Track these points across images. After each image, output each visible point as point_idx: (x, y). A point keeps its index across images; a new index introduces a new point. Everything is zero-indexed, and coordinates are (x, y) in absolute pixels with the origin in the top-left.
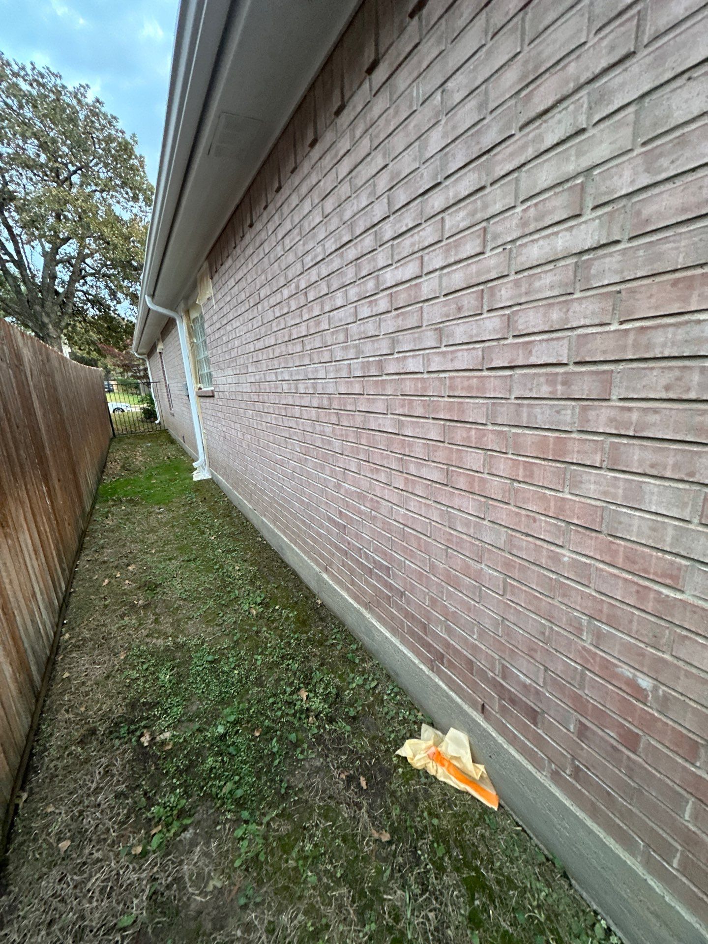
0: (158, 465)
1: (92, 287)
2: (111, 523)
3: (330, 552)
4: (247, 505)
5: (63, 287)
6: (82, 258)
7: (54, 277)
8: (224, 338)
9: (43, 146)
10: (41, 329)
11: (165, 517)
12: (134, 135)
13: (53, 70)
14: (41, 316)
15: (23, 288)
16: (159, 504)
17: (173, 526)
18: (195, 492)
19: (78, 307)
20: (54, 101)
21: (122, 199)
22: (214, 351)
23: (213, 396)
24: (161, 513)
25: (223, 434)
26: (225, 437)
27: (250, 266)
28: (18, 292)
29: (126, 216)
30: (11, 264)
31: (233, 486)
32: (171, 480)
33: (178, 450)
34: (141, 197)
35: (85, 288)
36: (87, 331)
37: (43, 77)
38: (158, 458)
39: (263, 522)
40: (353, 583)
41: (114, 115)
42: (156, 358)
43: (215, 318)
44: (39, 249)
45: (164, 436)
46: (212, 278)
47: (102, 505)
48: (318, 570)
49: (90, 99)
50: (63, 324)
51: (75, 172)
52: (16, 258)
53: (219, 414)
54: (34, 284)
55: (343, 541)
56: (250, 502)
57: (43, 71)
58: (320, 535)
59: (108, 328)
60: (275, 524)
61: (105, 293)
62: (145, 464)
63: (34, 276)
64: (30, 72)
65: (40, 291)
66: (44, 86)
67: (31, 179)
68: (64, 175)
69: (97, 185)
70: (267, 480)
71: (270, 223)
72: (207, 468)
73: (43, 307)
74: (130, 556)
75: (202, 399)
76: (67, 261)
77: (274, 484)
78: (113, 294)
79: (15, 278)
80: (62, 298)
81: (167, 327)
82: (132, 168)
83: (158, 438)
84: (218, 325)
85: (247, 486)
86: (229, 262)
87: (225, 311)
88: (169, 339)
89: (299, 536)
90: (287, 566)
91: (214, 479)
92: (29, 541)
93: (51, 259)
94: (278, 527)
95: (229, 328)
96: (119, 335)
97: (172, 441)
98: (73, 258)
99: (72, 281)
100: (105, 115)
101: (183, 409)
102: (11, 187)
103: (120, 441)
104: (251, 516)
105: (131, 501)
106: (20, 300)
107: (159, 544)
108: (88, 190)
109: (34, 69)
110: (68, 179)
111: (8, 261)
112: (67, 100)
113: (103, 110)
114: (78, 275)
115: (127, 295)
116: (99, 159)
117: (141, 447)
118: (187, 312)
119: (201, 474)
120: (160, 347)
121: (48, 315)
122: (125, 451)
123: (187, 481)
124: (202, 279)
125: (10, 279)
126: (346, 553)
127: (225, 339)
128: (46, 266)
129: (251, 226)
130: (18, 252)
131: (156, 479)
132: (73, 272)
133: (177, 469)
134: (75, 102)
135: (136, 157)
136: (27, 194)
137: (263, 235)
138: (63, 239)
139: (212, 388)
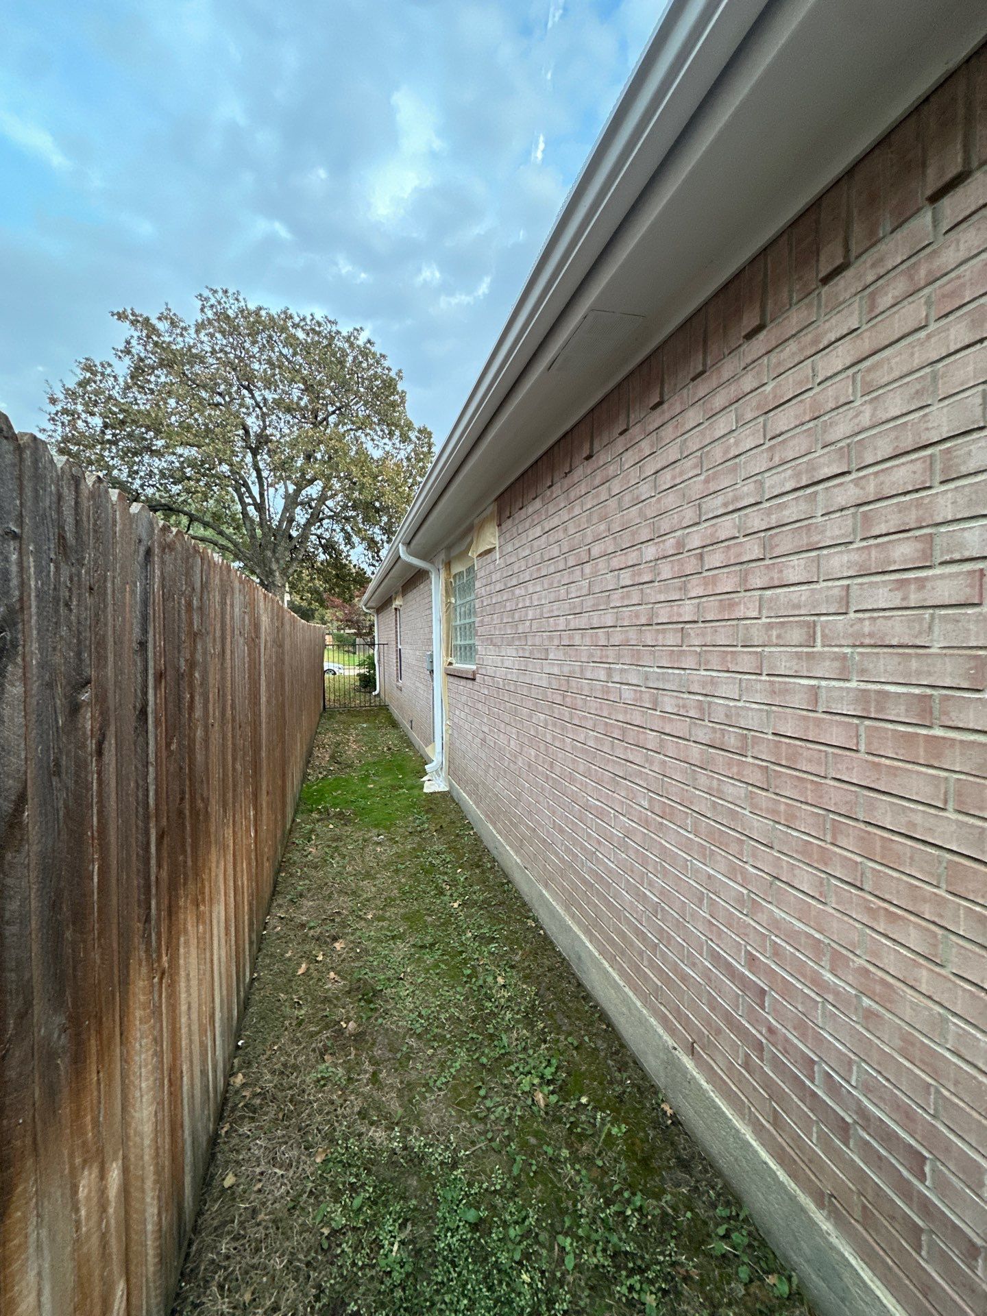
0: (376, 759)
1: (327, 530)
2: (314, 851)
3: (708, 1022)
4: (511, 857)
5: (297, 530)
6: (322, 499)
7: (291, 520)
8: (508, 604)
9: (308, 389)
10: (267, 577)
11: (387, 852)
12: (400, 371)
13: (330, 318)
14: (271, 562)
15: (258, 531)
16: (376, 826)
17: (397, 871)
18: (427, 812)
19: (308, 552)
20: (326, 347)
21: (375, 437)
22: (486, 619)
23: (474, 679)
24: (379, 843)
25: (481, 735)
26: (484, 740)
27: (577, 511)
28: (253, 537)
29: (377, 454)
30: (252, 507)
31: (487, 816)
32: (393, 788)
33: (402, 737)
34: (397, 433)
35: (319, 532)
36: (312, 579)
37: (319, 326)
38: (376, 748)
39: (542, 895)
40: (776, 1120)
41: (384, 353)
42: (389, 615)
43: (495, 577)
44: (282, 491)
45: (382, 715)
46: (499, 525)
47: (305, 816)
48: (671, 1042)
49: (361, 342)
50: (291, 571)
51: (334, 412)
52: (259, 501)
53: (479, 706)
54: (270, 528)
55: (755, 1020)
56: (517, 852)
57: (321, 320)
58: (684, 978)
59: (337, 576)
60: (567, 909)
61: (339, 537)
62: (360, 756)
63: (271, 518)
64: (309, 323)
65: (274, 535)
66: (319, 333)
67: (289, 422)
68: (321, 416)
69: (353, 423)
70: (561, 831)
71: (630, 452)
72: (443, 774)
73: (274, 552)
74: (338, 919)
75: (451, 679)
76: (307, 504)
77: (575, 842)
78: (348, 538)
79: (252, 521)
80: (295, 542)
81: (414, 580)
82: (393, 405)
83: (376, 716)
84: (499, 586)
85: (515, 826)
86: (537, 504)
87: (516, 568)
88: (415, 595)
89: (623, 953)
90: (588, 997)
91: (454, 794)
92: (223, 913)
93: (292, 501)
94: (573, 916)
95: (518, 592)
96: (346, 584)
97: (394, 724)
98: (313, 500)
99: (309, 523)
100: (374, 354)
101: (418, 684)
102: (269, 431)
103: (331, 716)
104: (517, 877)
105: (340, 815)
106: (253, 544)
107: (378, 902)
108: (342, 429)
109: (312, 320)
110: (325, 419)
111: (250, 504)
112: (339, 344)
113: (373, 349)
114: (315, 518)
115: (363, 539)
116: (360, 398)
117: (356, 729)
118: (448, 565)
119: (434, 784)
120: (397, 603)
121: (277, 561)
122: (336, 732)
123: (416, 792)
124: (481, 526)
125: (248, 523)
126: (760, 1048)
127: (509, 606)
128: (285, 509)
129: (589, 457)
130: (262, 495)
131: (374, 782)
132: (312, 514)
133: (401, 768)
134: (347, 345)
135: (398, 393)
136: (283, 436)
137: (612, 470)
138: (309, 480)
139: (474, 667)
